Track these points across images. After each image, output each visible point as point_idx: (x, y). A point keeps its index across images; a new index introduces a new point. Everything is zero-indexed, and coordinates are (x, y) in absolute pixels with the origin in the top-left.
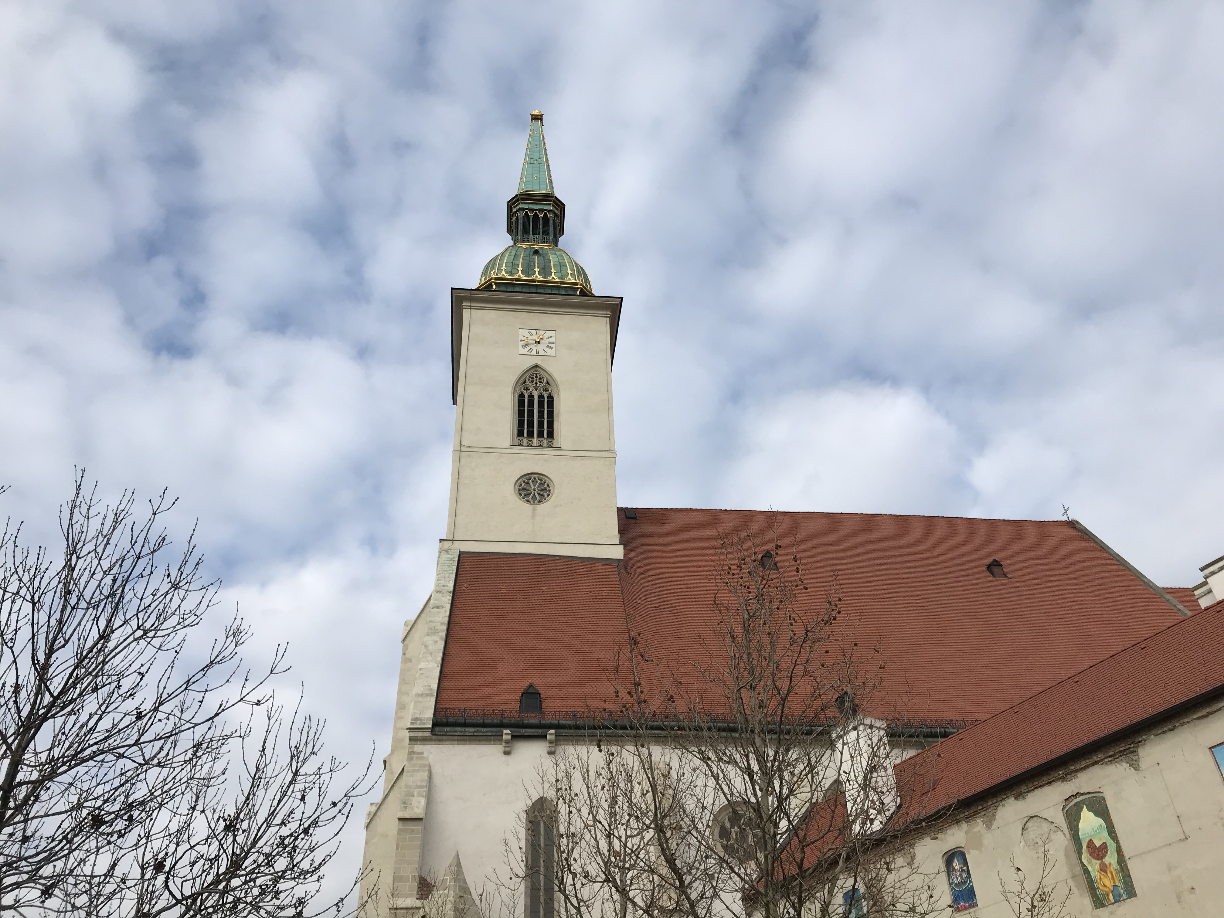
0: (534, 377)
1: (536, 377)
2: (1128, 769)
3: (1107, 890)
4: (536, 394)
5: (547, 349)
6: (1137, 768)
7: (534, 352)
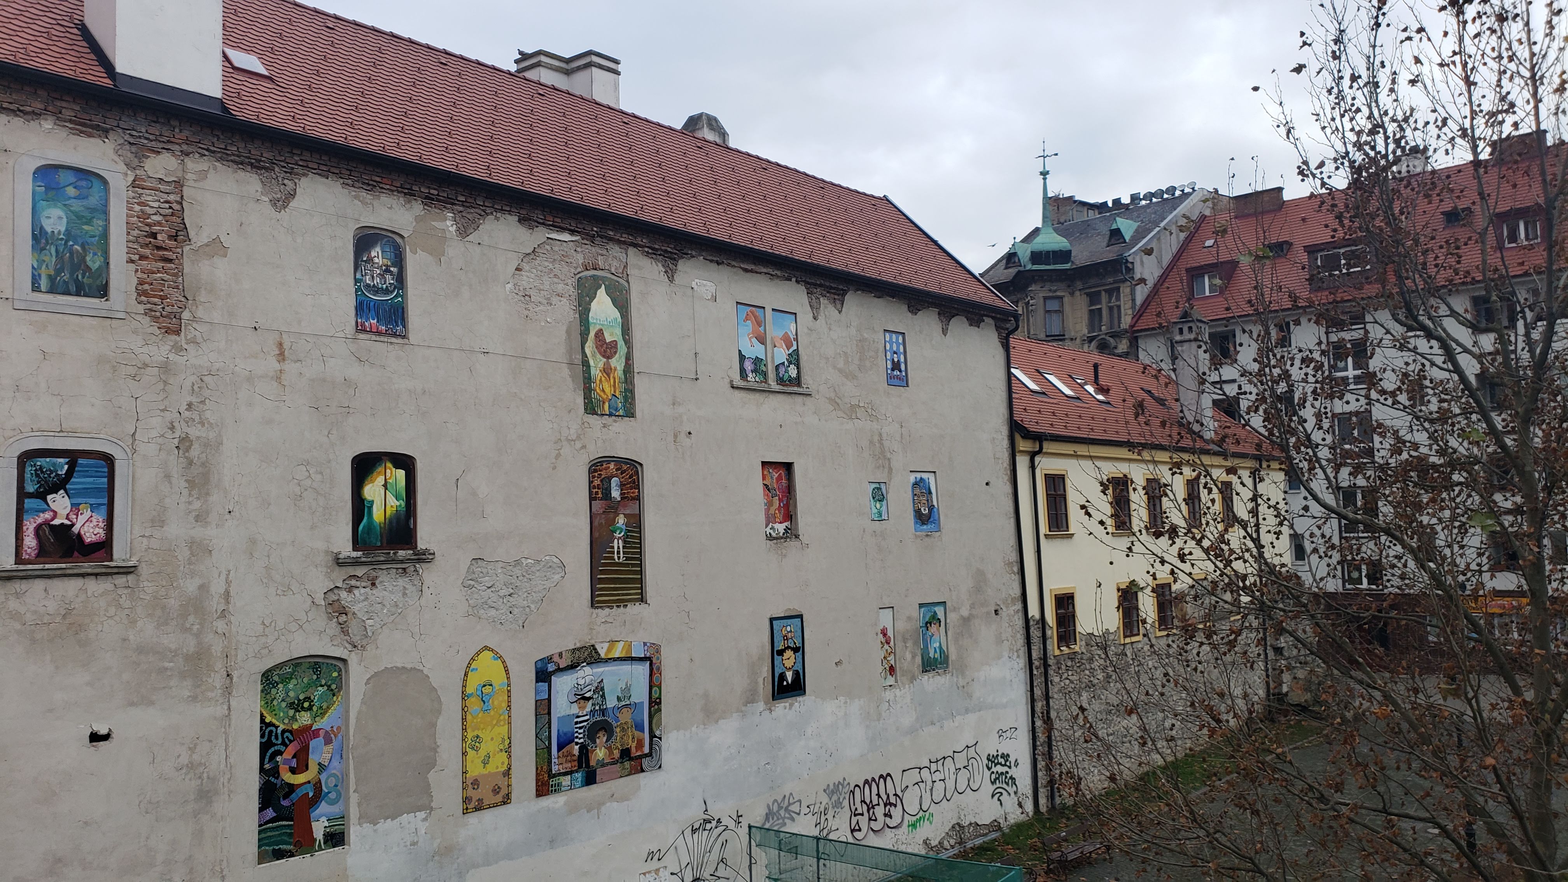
2: (662, 273)
3: (605, 397)
6: (671, 279)
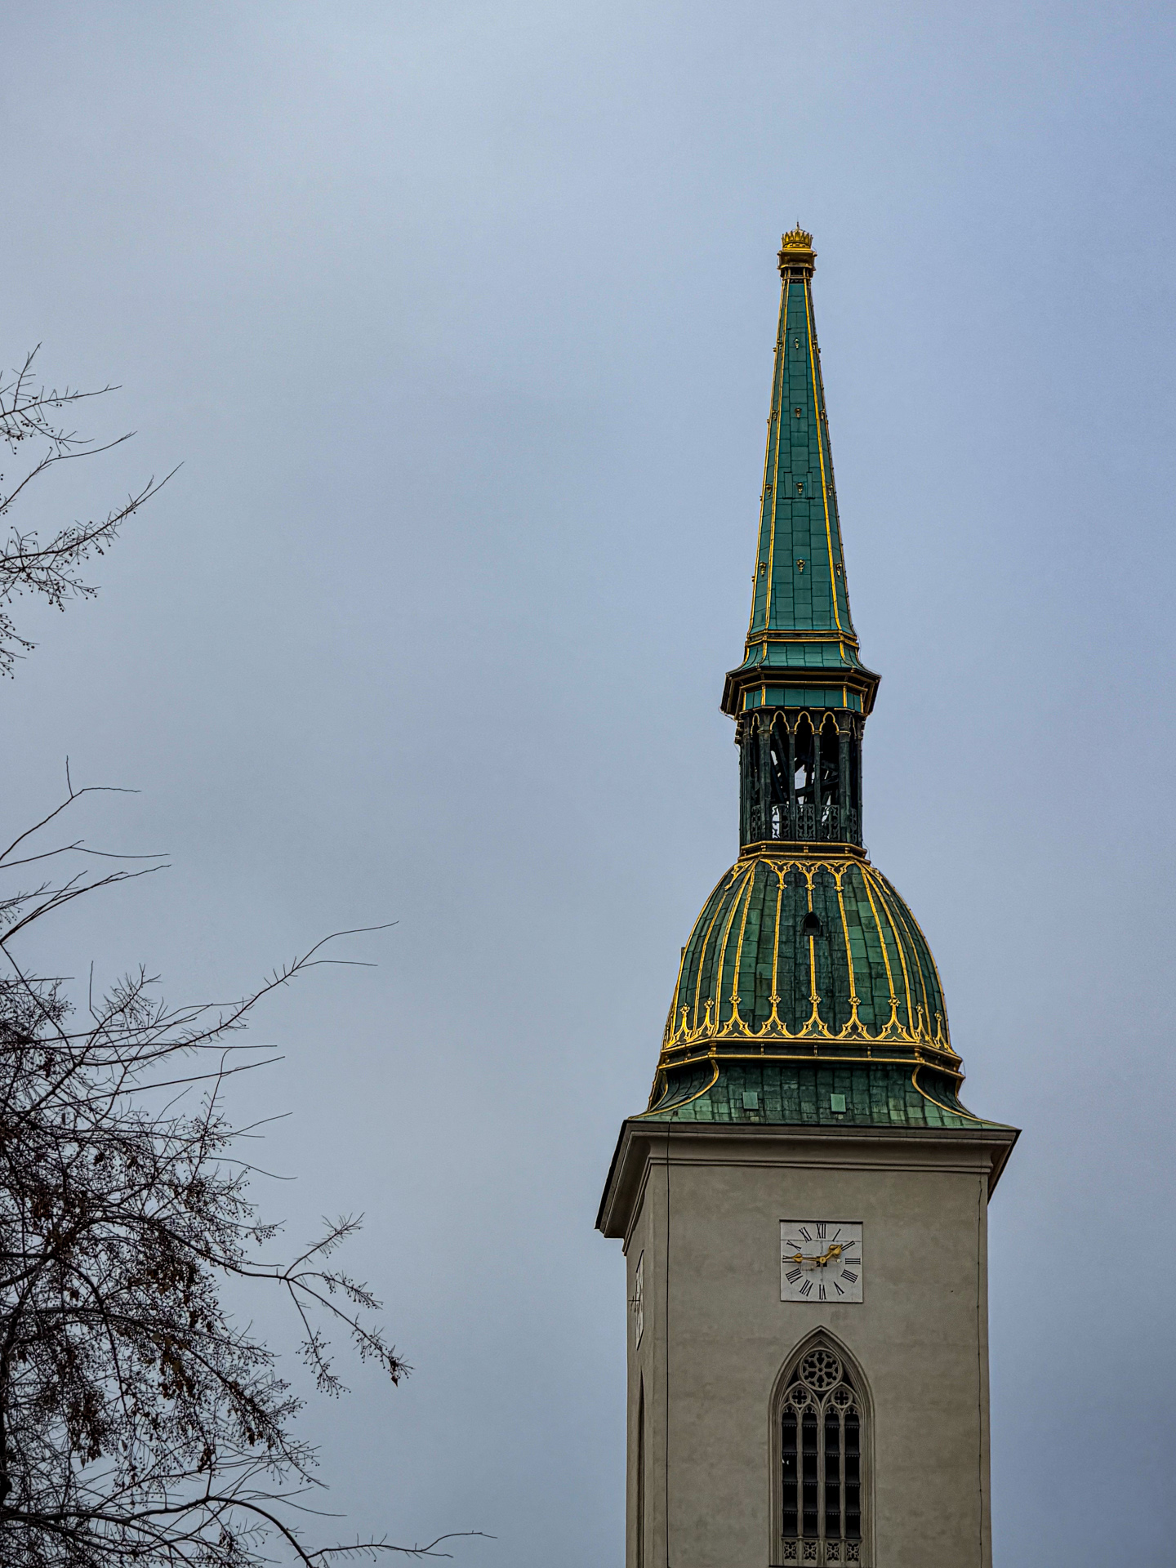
0: (815, 1359)
1: (820, 1360)
4: (820, 1409)
5: (844, 1283)
7: (814, 1296)
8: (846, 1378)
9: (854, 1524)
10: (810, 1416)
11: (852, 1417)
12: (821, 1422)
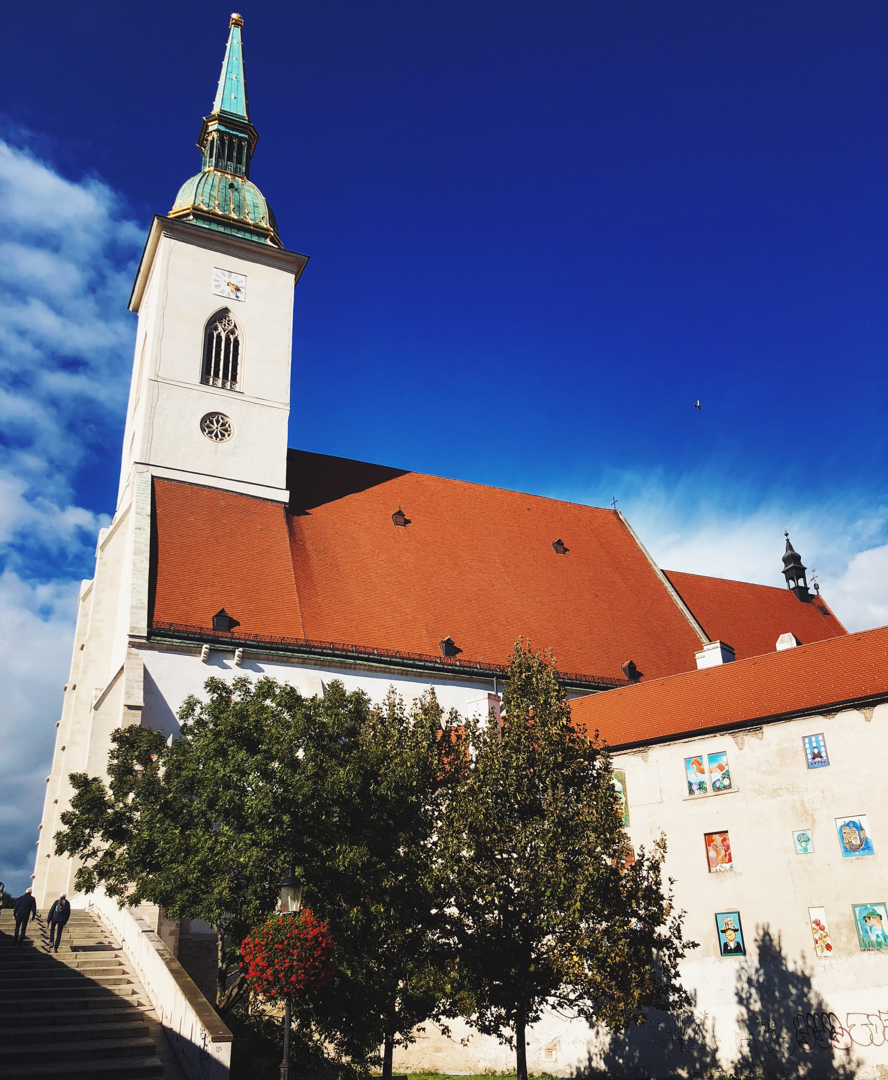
1: (225, 318)
2: (641, 760)
4: (224, 336)
6: (646, 761)
7: (225, 295)
8: (235, 326)
9: (234, 378)
10: (219, 337)
11: (236, 342)
12: (224, 338)
